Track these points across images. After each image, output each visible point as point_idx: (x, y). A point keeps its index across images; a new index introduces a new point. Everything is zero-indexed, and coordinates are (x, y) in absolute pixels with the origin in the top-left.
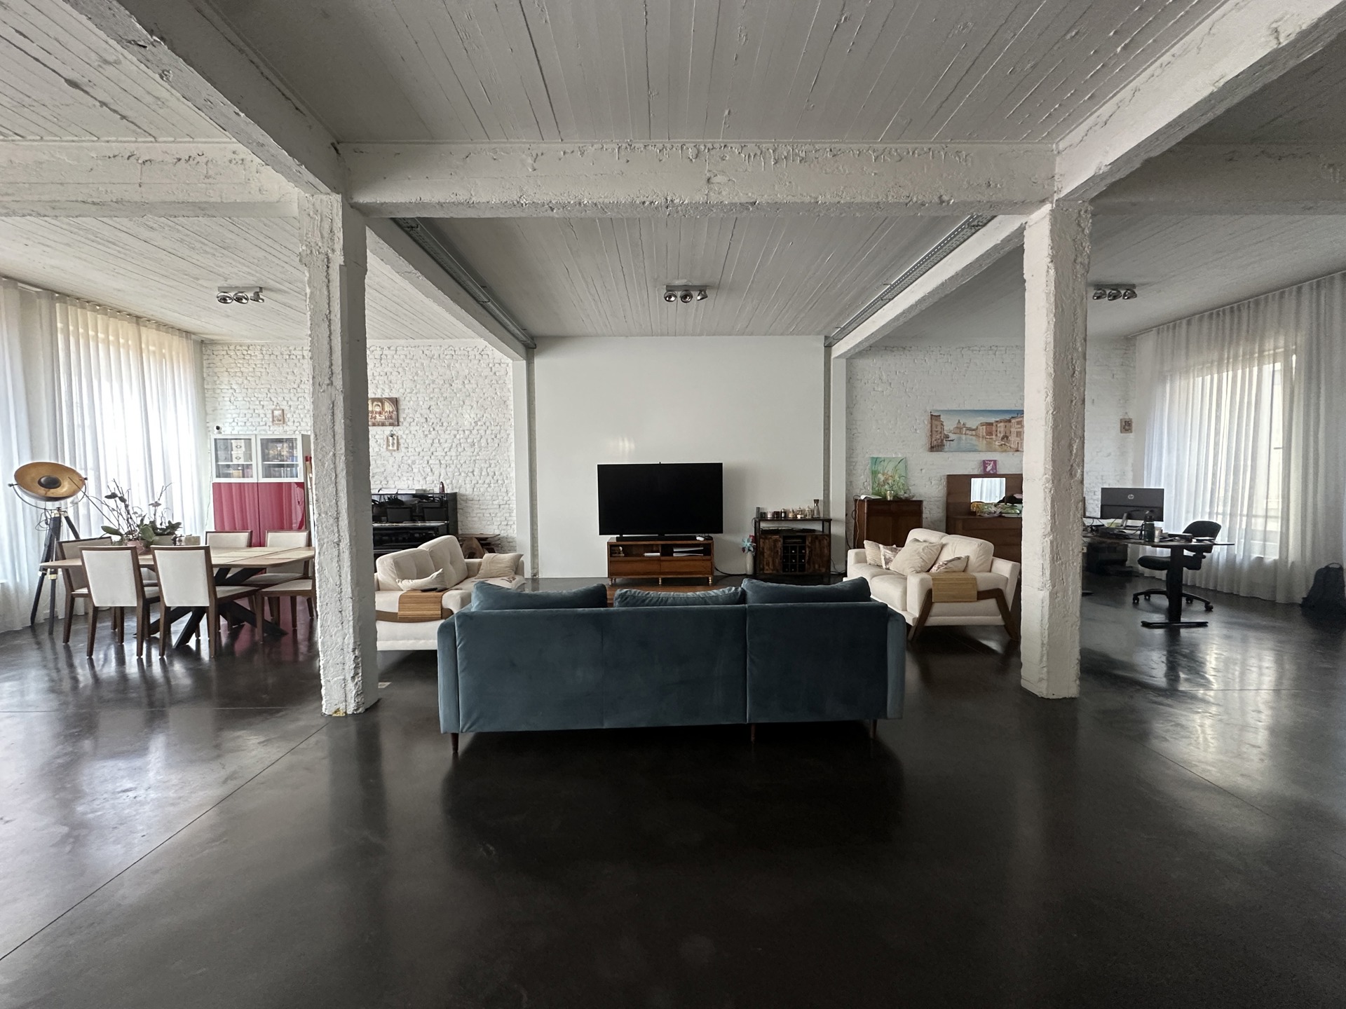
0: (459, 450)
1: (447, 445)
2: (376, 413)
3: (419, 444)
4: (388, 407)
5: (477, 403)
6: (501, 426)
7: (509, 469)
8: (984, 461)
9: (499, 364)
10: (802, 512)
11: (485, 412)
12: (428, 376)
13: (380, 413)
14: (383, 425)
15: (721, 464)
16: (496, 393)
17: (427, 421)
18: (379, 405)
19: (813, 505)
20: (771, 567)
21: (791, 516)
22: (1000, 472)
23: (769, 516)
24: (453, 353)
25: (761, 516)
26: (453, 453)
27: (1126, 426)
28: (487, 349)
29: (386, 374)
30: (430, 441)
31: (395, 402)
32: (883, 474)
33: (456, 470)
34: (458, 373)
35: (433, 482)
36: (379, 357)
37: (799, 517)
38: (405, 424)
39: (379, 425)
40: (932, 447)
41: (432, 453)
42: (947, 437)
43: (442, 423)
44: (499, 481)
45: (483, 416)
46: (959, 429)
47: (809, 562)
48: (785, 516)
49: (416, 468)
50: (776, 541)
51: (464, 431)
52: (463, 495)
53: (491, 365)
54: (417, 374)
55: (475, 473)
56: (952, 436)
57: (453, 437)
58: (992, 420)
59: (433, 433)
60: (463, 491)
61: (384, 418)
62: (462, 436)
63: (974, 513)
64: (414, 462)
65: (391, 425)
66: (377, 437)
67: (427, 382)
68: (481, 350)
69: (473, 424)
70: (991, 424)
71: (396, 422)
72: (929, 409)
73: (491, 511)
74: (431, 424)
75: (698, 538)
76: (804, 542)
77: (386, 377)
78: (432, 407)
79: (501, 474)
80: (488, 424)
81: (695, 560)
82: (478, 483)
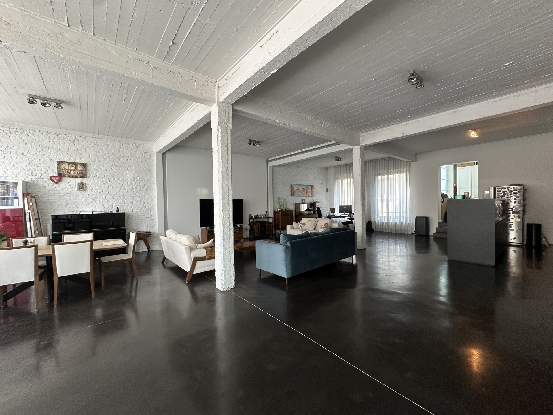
0: (125, 192)
1: (117, 189)
2: (71, 170)
3: (100, 188)
4: (80, 168)
5: (135, 170)
6: (147, 181)
7: (152, 201)
8: (303, 199)
9: (147, 153)
10: (263, 215)
11: (139, 174)
12: (106, 154)
13: (74, 171)
14: (76, 177)
15: (242, 199)
16: (145, 166)
17: (105, 176)
18: (74, 166)
19: (265, 213)
20: (257, 234)
21: (260, 217)
22: (306, 202)
23: (254, 217)
24: (121, 145)
25: (251, 217)
26: (121, 193)
27: (327, 190)
28: (140, 145)
29: (78, 150)
30: (106, 187)
31: (84, 165)
32: (281, 203)
33: (123, 201)
34: (124, 154)
35: (109, 207)
36: (73, 141)
37: (262, 217)
38: (90, 177)
39: (73, 177)
40: (292, 195)
41: (108, 193)
42: (295, 192)
43: (115, 178)
44: (146, 207)
45: (138, 176)
46: (298, 190)
47: (267, 231)
48: (258, 217)
49: (97, 200)
50: (258, 225)
51: (127, 183)
52: (127, 214)
53: (142, 153)
54: (98, 152)
55: (134, 203)
56: (296, 192)
57: (121, 185)
58: (304, 188)
59: (109, 183)
60: (126, 212)
61: (77, 173)
62: (126, 185)
63: (301, 214)
64: (96, 198)
65: (81, 177)
66: (70, 183)
67: (105, 157)
68: (137, 145)
69: (133, 180)
70: (303, 189)
71: (83, 175)
72: (291, 184)
73: (142, 221)
74: (107, 178)
75: (238, 226)
76: (266, 225)
77: (78, 151)
78: (108, 170)
79: (148, 203)
80: (141, 180)
81: (237, 234)
82: (135, 208)
